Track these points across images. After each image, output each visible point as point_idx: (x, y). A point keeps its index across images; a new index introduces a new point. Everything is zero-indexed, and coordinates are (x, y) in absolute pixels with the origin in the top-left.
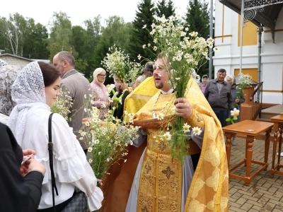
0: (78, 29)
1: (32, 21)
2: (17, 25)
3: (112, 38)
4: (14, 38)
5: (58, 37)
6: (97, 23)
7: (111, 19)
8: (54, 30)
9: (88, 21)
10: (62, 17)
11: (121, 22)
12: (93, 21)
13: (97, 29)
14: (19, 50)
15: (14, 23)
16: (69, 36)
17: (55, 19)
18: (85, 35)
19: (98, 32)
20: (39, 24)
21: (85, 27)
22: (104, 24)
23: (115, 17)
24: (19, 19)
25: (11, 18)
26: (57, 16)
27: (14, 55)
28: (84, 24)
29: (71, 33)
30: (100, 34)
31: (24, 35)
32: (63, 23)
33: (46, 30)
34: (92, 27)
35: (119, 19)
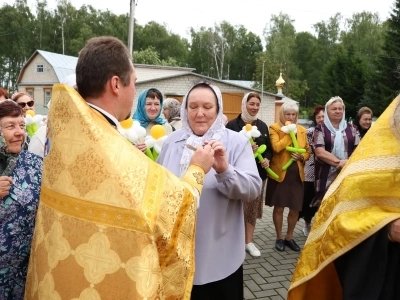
0: (305, 36)
1: (242, 30)
2: (225, 36)
3: (352, 47)
4: (220, 54)
5: (275, 49)
6: (334, 24)
7: (357, 17)
8: (271, 40)
9: (319, 25)
10: (283, 21)
11: (373, 21)
12: (328, 23)
13: (334, 34)
14: (225, 69)
15: (220, 34)
16: (290, 47)
17: (273, 24)
18: (315, 44)
19: (335, 39)
20: (251, 33)
22: (344, 27)
23: (363, 14)
24: (227, 29)
25: (217, 29)
26: (276, 20)
27: (220, 80)
28: (314, 29)
29: (294, 44)
30: (337, 42)
31: (232, 49)
32: (283, 28)
33: (259, 41)
34: (326, 33)
35: (370, 16)
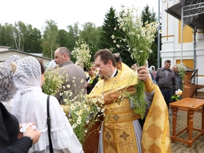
0: (63, 31)
1: (30, 26)
2: (20, 29)
3: (87, 38)
4: (18, 38)
5: (49, 37)
6: (76, 27)
7: (86, 24)
8: (46, 32)
9: (69, 26)
10: (51, 23)
11: (93, 27)
12: (73, 26)
13: (76, 31)
14: (21, 47)
15: (18, 28)
16: (56, 37)
17: (47, 24)
18: (68, 36)
20: (35, 28)
21: (68, 31)
22: (81, 28)
23: (89, 23)
24: (21, 25)
25: (16, 25)
26: (48, 23)
27: (18, 50)
28: (67, 28)
29: (58, 35)
30: (78, 35)
31: (25, 36)
32: (52, 27)
33: (40, 33)
34: (73, 30)
35: (92, 24)
